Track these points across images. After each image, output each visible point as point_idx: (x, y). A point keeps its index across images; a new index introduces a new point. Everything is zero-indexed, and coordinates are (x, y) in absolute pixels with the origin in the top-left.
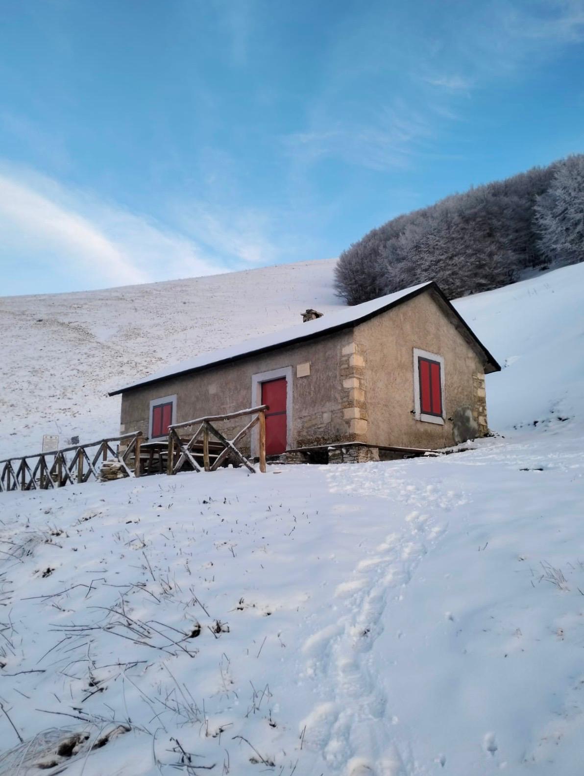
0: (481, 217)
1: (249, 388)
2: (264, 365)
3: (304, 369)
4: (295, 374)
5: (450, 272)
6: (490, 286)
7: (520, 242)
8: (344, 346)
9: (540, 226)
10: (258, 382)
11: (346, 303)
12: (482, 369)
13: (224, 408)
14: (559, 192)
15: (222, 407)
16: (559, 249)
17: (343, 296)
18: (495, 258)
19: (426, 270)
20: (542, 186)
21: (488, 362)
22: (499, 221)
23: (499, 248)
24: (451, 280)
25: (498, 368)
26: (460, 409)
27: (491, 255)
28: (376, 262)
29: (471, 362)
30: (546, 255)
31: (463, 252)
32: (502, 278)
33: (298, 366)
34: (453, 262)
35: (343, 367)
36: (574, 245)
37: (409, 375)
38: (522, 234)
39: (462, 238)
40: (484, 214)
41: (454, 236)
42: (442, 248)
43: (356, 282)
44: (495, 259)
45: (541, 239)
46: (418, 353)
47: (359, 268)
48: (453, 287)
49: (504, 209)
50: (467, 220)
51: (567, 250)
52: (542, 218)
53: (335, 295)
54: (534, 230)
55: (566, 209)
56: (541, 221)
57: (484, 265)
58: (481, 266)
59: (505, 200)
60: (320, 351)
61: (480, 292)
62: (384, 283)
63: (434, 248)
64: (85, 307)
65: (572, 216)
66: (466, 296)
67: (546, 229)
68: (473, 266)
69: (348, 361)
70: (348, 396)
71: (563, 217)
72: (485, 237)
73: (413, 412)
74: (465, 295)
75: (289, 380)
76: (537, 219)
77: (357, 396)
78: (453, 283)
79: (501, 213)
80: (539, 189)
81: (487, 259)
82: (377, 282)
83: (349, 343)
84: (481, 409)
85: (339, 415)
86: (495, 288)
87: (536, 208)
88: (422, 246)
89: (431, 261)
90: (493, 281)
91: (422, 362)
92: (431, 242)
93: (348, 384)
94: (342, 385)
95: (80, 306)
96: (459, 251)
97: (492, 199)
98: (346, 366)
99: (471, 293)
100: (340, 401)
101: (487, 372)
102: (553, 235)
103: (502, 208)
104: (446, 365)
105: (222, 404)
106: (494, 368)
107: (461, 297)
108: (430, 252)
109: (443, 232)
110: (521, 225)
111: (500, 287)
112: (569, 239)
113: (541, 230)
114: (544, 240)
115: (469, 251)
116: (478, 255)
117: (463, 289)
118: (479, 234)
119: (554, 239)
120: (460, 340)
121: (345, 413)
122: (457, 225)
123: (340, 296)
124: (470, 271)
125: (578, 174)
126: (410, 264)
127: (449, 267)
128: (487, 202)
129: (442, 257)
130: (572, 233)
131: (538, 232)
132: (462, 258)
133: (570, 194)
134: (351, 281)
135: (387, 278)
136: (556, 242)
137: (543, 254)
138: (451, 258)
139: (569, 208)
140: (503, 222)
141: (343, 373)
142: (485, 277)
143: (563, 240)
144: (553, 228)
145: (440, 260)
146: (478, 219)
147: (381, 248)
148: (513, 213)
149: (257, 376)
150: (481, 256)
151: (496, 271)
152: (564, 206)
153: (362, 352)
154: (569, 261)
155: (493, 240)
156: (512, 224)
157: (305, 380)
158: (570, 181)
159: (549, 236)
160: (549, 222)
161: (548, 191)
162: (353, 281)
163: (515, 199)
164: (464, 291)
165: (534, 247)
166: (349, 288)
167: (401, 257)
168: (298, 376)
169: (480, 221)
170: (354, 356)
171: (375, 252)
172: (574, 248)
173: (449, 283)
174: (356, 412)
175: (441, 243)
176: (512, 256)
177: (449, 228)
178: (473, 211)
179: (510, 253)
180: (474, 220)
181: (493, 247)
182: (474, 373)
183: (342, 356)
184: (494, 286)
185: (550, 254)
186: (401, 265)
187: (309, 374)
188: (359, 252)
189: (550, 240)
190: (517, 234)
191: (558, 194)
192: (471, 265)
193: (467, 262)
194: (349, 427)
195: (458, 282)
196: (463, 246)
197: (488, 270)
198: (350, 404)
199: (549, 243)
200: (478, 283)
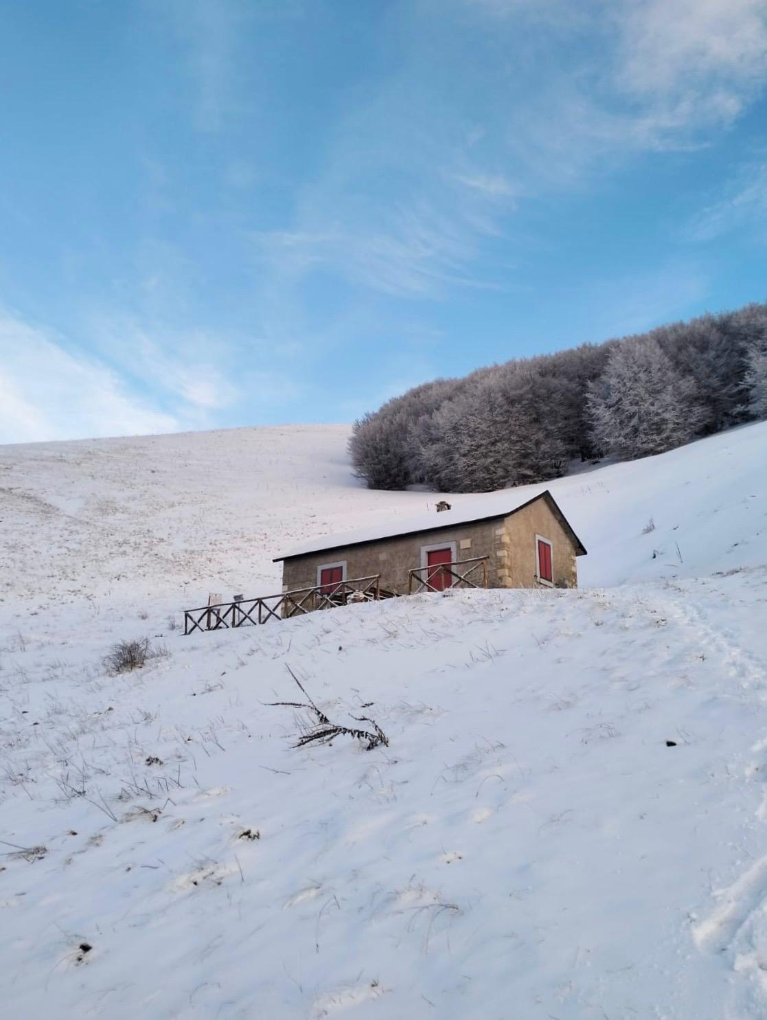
0: (527, 400)
1: (418, 556)
2: (430, 540)
3: (466, 544)
4: (458, 546)
5: (492, 460)
6: (536, 479)
7: (569, 431)
8: (497, 529)
9: (592, 416)
10: (427, 552)
11: (366, 486)
12: (574, 552)
13: (395, 571)
14: (613, 381)
15: (393, 569)
16: (612, 443)
17: (362, 477)
18: (543, 447)
19: (464, 455)
20: (594, 369)
21: (579, 548)
22: (547, 405)
23: (547, 436)
24: (493, 469)
25: (585, 553)
26: (561, 579)
27: (538, 443)
28: (405, 440)
29: (568, 548)
30: (598, 448)
31: (507, 437)
32: (549, 470)
33: (461, 542)
34: (496, 448)
35: (496, 543)
36: (628, 440)
37: (533, 551)
38: (572, 422)
39: (506, 422)
40: (530, 396)
41: (497, 419)
42: (483, 432)
43: (380, 462)
44: (542, 449)
45: (593, 430)
46: (538, 537)
47: (383, 445)
48: (496, 477)
49: (552, 393)
50: (512, 402)
51: (620, 445)
52: (594, 407)
53: (352, 475)
54: (585, 418)
55: (620, 399)
56: (594, 411)
57: (529, 454)
58: (526, 456)
59: (555, 382)
60: (478, 531)
61: (524, 484)
62: (414, 465)
63: (475, 431)
64: (15, 468)
65: (626, 409)
66: (509, 488)
67: (598, 420)
68: (518, 454)
69: (500, 539)
70: (500, 562)
71: (616, 408)
72: (531, 422)
73: (536, 576)
74: (507, 486)
75: (454, 550)
76: (589, 408)
77: (507, 561)
78: (494, 472)
79: (549, 397)
80: (591, 372)
81: (534, 447)
82: (405, 464)
83: (501, 527)
84: (574, 581)
85: (494, 574)
86: (541, 481)
87: (587, 395)
88: (462, 427)
89: (472, 445)
90: (539, 473)
91: (541, 543)
92: (472, 425)
93: (500, 554)
94: (496, 554)
95: (9, 467)
96: (503, 436)
97: (539, 379)
98: (498, 542)
99: (514, 485)
100: (494, 564)
101: (577, 555)
102: (606, 426)
103: (551, 392)
104: (554, 547)
105: (394, 567)
106: (582, 552)
107: (503, 488)
108: (470, 436)
109: (485, 414)
110: (571, 412)
111: (546, 480)
112: (623, 433)
113: (593, 420)
114: (597, 432)
115: (514, 438)
116: (523, 442)
117: (506, 480)
118: (526, 419)
119: (607, 431)
120: (561, 531)
121: (499, 573)
122: (501, 407)
123: (359, 477)
124: (515, 459)
125: (634, 363)
126: (447, 447)
127: (491, 454)
128: (535, 382)
129: (483, 442)
130: (625, 426)
131: (590, 422)
132: (506, 445)
133: (625, 384)
134: (373, 460)
135: (418, 460)
136: (609, 435)
137: (595, 446)
138: (493, 444)
139: (623, 399)
140: (552, 408)
141: (496, 546)
142: (531, 467)
143: (617, 434)
144: (607, 419)
145: (481, 445)
146: (525, 402)
147: (411, 424)
148: (562, 398)
149: (425, 548)
150: (527, 444)
151: (544, 462)
152: (619, 395)
153: (509, 534)
154: (623, 457)
155: (541, 426)
156: (562, 411)
157: (467, 551)
158: (626, 370)
159: (601, 428)
160: (603, 413)
161: (602, 377)
162: (376, 460)
163: (565, 382)
164: (505, 482)
165: (585, 437)
166: (370, 469)
167: (433, 437)
168: (461, 548)
169: (526, 404)
170: (504, 536)
171: (403, 429)
172: (629, 443)
173: (491, 472)
174: (506, 572)
175: (484, 427)
176: (561, 446)
177: (491, 410)
178: (518, 392)
179: (559, 444)
180: (520, 403)
181: (541, 435)
182: (570, 555)
183: (495, 536)
184: (540, 479)
185: (604, 449)
186: (435, 447)
187: (469, 546)
188: (384, 427)
189: (603, 431)
190: (566, 422)
191: (611, 383)
192: (516, 453)
193: (511, 449)
194: (501, 581)
195: (500, 472)
196: (508, 431)
197: (534, 460)
198: (502, 567)
199: (602, 435)
200: (522, 474)
